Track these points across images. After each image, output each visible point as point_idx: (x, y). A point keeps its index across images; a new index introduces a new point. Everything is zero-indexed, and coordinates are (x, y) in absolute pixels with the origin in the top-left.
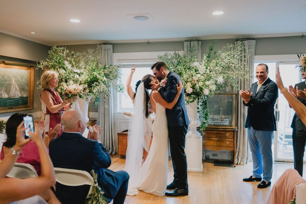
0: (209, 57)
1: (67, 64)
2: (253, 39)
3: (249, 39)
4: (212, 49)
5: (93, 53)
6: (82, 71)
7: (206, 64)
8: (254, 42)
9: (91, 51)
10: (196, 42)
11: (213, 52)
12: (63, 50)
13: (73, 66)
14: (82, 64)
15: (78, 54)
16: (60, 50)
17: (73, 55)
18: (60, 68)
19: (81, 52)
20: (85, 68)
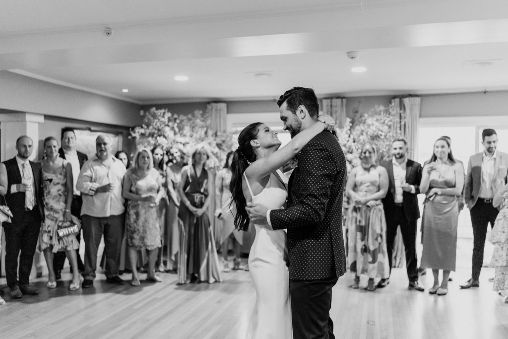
0: (353, 122)
1: (168, 131)
2: (417, 96)
3: (411, 96)
4: (356, 112)
5: (202, 115)
6: (187, 139)
7: (349, 132)
8: (418, 100)
9: (198, 113)
10: (339, 101)
11: (358, 115)
12: (164, 113)
13: (175, 134)
14: (187, 130)
15: (182, 117)
16: (161, 113)
17: (175, 119)
18: (160, 136)
19: (186, 114)
20: (191, 136)
